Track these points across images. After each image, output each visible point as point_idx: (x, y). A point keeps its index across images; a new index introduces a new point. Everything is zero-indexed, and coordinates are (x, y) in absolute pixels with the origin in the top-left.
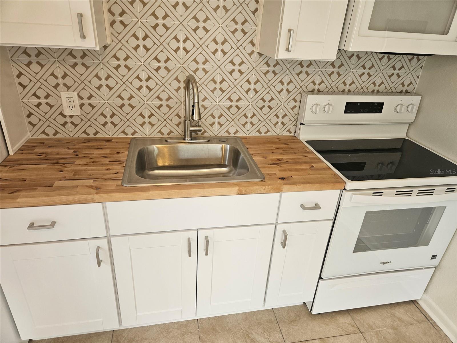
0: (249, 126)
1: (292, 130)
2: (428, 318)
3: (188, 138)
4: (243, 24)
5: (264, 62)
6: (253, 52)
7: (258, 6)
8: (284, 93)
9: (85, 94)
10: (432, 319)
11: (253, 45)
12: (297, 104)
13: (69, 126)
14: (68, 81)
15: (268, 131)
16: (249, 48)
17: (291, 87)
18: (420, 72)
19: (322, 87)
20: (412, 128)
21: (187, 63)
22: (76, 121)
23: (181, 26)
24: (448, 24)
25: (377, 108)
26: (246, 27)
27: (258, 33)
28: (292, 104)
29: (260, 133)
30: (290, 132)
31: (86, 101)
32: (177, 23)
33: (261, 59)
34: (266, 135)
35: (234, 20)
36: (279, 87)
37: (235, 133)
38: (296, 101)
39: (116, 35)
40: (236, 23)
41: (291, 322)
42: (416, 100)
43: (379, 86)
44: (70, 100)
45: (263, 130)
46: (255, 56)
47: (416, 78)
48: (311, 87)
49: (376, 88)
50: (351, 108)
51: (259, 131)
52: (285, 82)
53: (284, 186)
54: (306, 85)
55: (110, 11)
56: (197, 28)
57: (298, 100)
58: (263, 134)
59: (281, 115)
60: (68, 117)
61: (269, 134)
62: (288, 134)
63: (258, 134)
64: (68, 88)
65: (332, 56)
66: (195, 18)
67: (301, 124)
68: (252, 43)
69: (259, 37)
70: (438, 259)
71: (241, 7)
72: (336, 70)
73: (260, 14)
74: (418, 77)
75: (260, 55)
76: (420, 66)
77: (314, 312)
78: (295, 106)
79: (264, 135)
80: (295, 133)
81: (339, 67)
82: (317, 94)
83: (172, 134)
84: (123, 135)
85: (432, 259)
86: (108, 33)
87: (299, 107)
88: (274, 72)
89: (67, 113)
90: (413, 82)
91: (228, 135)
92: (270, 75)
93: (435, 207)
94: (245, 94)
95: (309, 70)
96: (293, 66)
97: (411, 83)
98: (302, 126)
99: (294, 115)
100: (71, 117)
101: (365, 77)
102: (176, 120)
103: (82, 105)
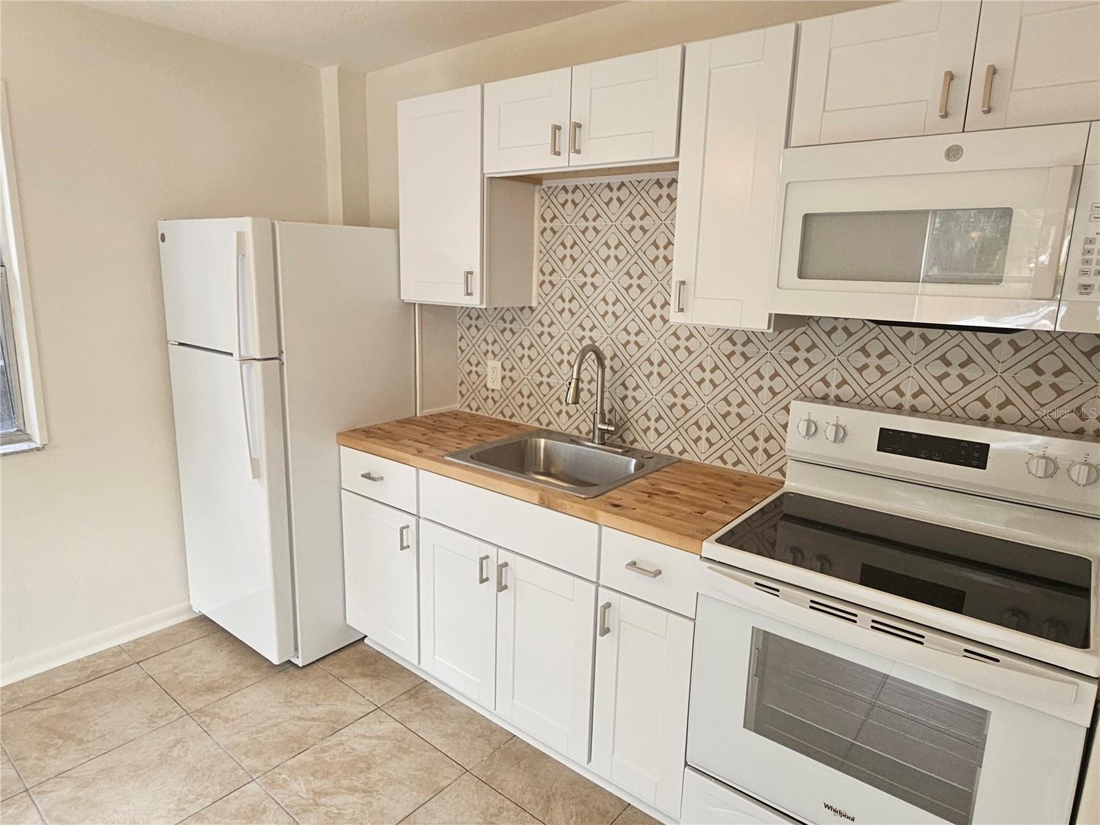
0: (703, 444)
3: (596, 440)
8: (765, 394)
9: (508, 366)
13: (490, 402)
14: (496, 348)
15: (739, 462)
17: (778, 385)
21: (615, 333)
22: (496, 396)
29: (725, 462)
31: (507, 374)
32: (607, 280)
36: (755, 382)
37: (680, 453)
39: (544, 296)
43: (999, 408)
44: (494, 370)
45: (730, 458)
48: (820, 389)
49: (992, 412)
51: (721, 458)
52: (766, 374)
54: (808, 384)
55: (542, 271)
58: (730, 466)
59: (761, 434)
60: (490, 390)
61: (739, 468)
63: (719, 463)
64: (495, 356)
79: (732, 467)
82: (835, 404)
86: (534, 294)
88: (743, 354)
89: (490, 385)
91: (670, 454)
92: (737, 360)
94: (696, 386)
95: (814, 356)
96: (779, 348)
100: (493, 390)
103: (504, 378)
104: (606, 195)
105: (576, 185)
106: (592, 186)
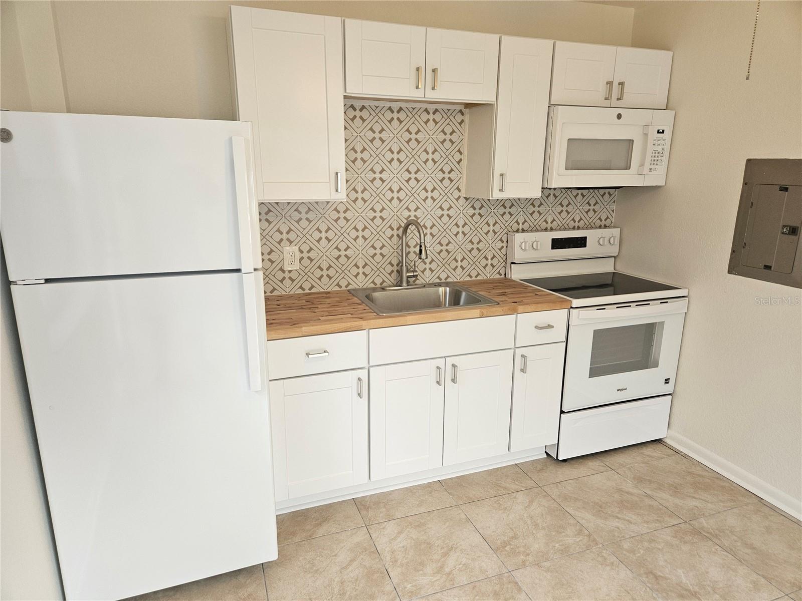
0: (459, 270)
1: (502, 272)
2: (677, 452)
3: (405, 284)
4: (449, 173)
5: (470, 206)
6: (459, 197)
7: (462, 157)
8: (491, 234)
9: (305, 248)
10: (682, 452)
11: (459, 191)
12: (504, 244)
13: (287, 282)
14: (292, 236)
15: (479, 274)
16: (456, 194)
17: (497, 228)
18: (614, 207)
19: (526, 226)
20: (618, 260)
21: (400, 211)
22: (294, 275)
23: (395, 179)
24: (629, 162)
25: (581, 242)
26: (452, 175)
27: (464, 180)
28: (500, 245)
29: (471, 277)
30: (501, 275)
31: (305, 255)
32: (392, 175)
33: (468, 202)
34: (477, 279)
35: (442, 170)
36: (486, 228)
37: (446, 279)
38: (503, 242)
40: (444, 173)
41: (540, 471)
42: (616, 232)
43: (579, 222)
44: (291, 253)
45: (474, 274)
46: (462, 200)
47: (611, 212)
48: (515, 227)
49: (577, 224)
50: (557, 244)
51: (469, 275)
52: (491, 223)
53: (519, 306)
54: (511, 225)
56: (410, 179)
57: (505, 240)
58: (474, 278)
59: (489, 256)
60: (287, 272)
61: (479, 278)
62: (498, 276)
63: (468, 279)
64: (291, 242)
65: (537, 193)
66: (408, 170)
67: (512, 263)
68: (458, 189)
69: (464, 184)
70: (672, 381)
71: (447, 159)
72: (536, 209)
73: (464, 163)
74: (613, 211)
75: (466, 199)
76: (613, 200)
77: (560, 458)
78: (503, 247)
80: (505, 275)
81: (539, 207)
82: (523, 233)
83: (385, 283)
84: (337, 288)
85: (666, 383)
87: (507, 247)
88: (480, 214)
89: (287, 268)
90: (610, 216)
91: (440, 282)
93: (656, 323)
94: (454, 237)
95: (513, 210)
97: (608, 218)
98: (512, 265)
99: (502, 256)
100: (290, 271)
101: (564, 214)
102: (389, 269)
103: (301, 259)
104: (389, 115)
105: (363, 105)
106: (377, 107)
